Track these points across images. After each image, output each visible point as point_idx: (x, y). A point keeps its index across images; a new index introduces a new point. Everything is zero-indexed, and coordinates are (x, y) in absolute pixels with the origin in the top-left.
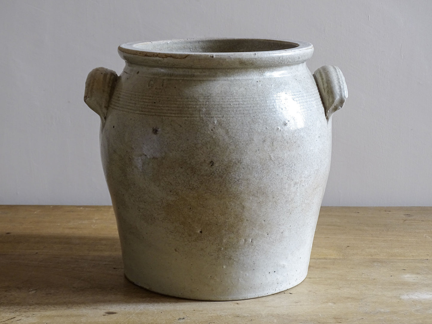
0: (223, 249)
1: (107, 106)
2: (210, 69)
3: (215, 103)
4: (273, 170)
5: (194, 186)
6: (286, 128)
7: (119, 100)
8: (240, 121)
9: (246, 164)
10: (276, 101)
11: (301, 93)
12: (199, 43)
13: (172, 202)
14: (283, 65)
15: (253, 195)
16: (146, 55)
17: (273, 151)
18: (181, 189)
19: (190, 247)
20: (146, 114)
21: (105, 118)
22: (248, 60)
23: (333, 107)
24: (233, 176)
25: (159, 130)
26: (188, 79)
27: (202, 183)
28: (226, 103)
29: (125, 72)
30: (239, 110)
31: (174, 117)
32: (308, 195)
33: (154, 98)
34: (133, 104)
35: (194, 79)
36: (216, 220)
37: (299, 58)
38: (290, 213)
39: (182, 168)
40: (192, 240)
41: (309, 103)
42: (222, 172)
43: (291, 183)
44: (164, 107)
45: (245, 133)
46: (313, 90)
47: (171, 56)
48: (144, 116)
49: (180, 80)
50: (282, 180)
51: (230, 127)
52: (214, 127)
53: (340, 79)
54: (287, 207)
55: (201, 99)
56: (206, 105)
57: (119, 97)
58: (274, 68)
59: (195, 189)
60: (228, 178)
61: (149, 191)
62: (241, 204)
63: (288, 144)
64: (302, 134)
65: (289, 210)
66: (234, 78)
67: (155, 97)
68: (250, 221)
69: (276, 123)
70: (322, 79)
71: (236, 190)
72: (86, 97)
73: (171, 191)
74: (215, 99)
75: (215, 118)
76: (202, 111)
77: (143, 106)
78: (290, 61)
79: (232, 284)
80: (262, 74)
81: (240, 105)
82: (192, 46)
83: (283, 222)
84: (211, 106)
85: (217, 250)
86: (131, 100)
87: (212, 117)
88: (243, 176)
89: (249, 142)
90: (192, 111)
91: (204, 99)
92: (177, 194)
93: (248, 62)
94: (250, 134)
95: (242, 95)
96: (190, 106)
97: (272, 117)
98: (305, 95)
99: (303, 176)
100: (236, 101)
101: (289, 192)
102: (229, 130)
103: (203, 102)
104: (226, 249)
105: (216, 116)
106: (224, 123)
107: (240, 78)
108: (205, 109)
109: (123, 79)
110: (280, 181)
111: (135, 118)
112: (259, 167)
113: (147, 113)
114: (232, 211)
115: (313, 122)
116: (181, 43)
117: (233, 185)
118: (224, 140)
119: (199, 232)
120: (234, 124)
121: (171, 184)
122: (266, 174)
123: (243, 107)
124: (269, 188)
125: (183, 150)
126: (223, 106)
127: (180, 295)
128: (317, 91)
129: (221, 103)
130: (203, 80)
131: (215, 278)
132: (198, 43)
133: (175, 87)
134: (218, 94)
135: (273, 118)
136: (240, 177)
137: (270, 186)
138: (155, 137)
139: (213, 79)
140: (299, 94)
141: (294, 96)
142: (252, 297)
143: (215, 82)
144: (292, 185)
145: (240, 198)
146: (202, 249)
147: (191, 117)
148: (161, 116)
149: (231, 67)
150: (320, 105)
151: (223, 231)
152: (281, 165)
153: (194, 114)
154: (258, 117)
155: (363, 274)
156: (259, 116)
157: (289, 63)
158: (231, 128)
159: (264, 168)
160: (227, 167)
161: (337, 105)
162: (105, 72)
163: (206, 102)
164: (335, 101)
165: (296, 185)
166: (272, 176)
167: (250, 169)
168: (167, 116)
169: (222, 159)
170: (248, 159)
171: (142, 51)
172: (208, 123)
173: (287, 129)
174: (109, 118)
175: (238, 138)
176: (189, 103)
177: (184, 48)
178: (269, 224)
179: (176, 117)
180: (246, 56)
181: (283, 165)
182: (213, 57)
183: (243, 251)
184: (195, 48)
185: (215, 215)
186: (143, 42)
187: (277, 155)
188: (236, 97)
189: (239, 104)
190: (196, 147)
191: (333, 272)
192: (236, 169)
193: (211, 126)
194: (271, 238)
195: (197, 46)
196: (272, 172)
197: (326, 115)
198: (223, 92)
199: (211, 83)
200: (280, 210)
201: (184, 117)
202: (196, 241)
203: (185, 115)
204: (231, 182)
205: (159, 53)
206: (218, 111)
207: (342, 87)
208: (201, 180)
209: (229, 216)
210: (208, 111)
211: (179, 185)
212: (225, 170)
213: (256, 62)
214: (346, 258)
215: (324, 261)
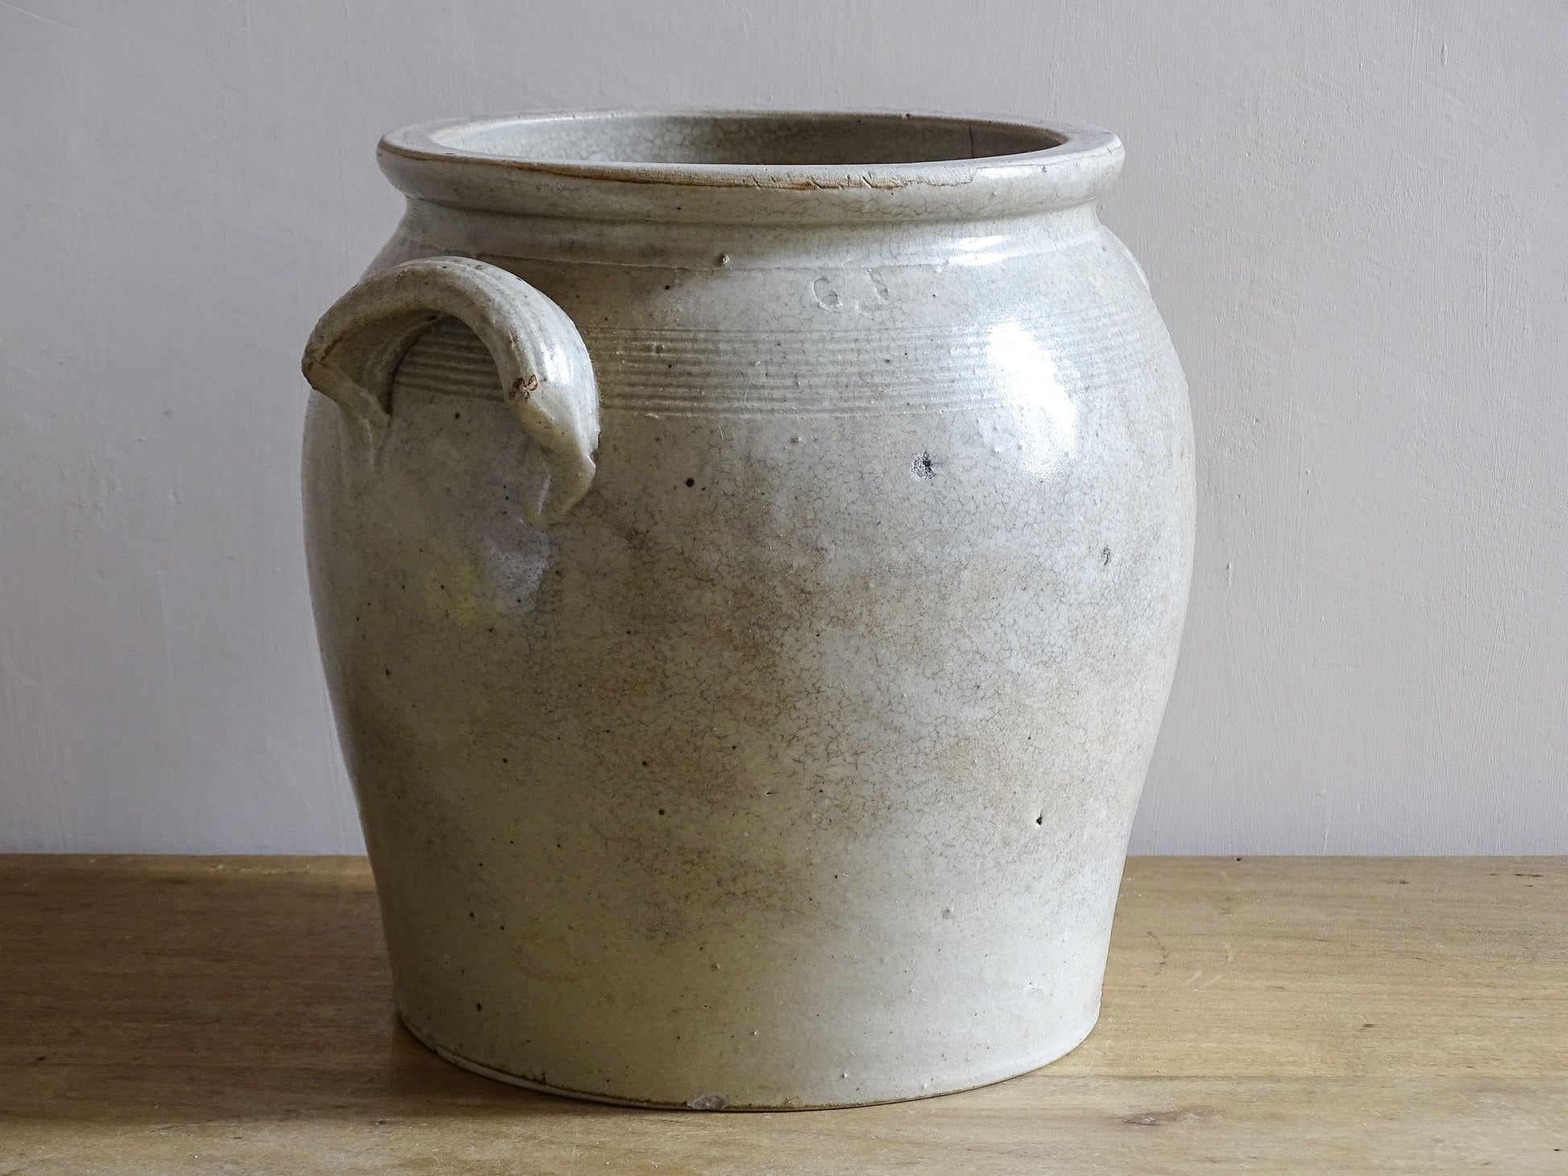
5: (1054, 648)
39: (1025, 589)
59: (1053, 659)
92: (999, 692)
121: (982, 657)
155: (1438, 1141)
191: (1308, 1136)
211: (1010, 658)
214: (1360, 1073)
215: (1268, 1086)
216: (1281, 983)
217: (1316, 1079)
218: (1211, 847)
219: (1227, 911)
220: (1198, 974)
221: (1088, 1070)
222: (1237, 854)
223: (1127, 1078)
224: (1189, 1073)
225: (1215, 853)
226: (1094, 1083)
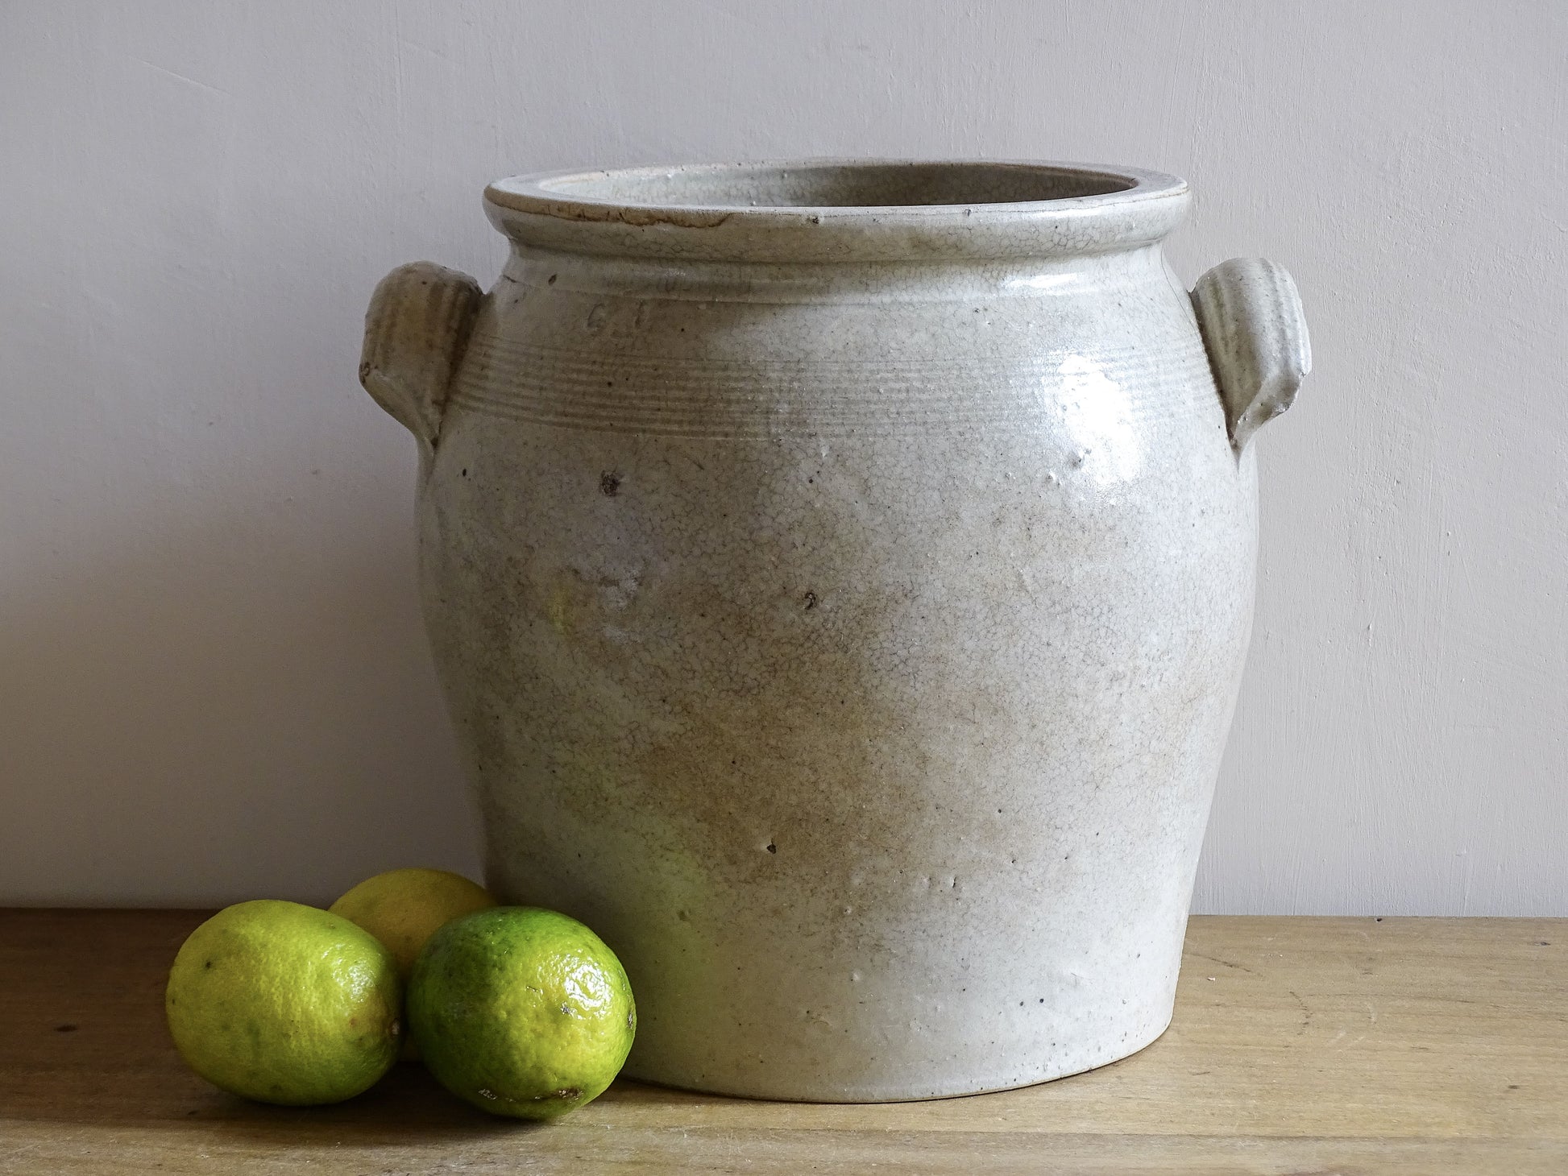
0: (853, 912)
1: (442, 397)
2: (806, 264)
3: (825, 386)
4: (1031, 627)
5: (748, 680)
6: (1076, 476)
7: (487, 377)
8: (912, 448)
9: (932, 604)
10: (1042, 379)
11: (1135, 352)
12: (783, 177)
13: (669, 738)
14: (1072, 253)
15: (960, 715)
16: (579, 216)
17: (1030, 556)
18: (700, 691)
19: (735, 903)
20: (577, 426)
21: (435, 443)
22: (942, 233)
23: (1256, 405)
24: (885, 644)
25: (622, 480)
26: (728, 300)
27: (774, 669)
28: (860, 387)
29: (508, 278)
30: (907, 409)
31: (677, 433)
32: (1164, 724)
33: (606, 368)
34: (532, 388)
35: (751, 299)
36: (826, 804)
37: (1132, 229)
38: (1094, 786)
39: (703, 615)
40: (742, 878)
41: (1164, 388)
42: (846, 632)
43: (1098, 675)
44: (643, 398)
45: (930, 492)
46: (1184, 345)
47: (668, 218)
48: (570, 431)
49: (702, 303)
50: (1062, 663)
51: (875, 471)
52: (818, 469)
53: (1285, 307)
54: (1084, 763)
55: (774, 371)
56: (790, 390)
57: (483, 368)
58: (1039, 264)
59: (749, 690)
60: (868, 653)
61: (589, 701)
62: (915, 746)
63: (1087, 533)
64: (1135, 498)
65: (1092, 773)
66: (893, 298)
67: (612, 364)
68: (948, 811)
69: (1043, 457)
70: (1220, 306)
71: (898, 694)
72: (365, 368)
73: (664, 701)
74: (823, 370)
75: (821, 439)
76: (777, 412)
77: (570, 397)
78: (1097, 237)
79: (884, 1043)
80: (995, 285)
81: (911, 394)
82: (757, 188)
83: (1072, 819)
84: (807, 398)
85: (830, 914)
86: (526, 375)
87: (810, 436)
88: (923, 647)
89: (944, 523)
90: (742, 412)
91: (784, 370)
92: (687, 709)
93: (943, 242)
94: (946, 495)
95: (920, 359)
96: (733, 396)
97: (1027, 436)
98: (1150, 360)
99: (1142, 651)
100: (897, 380)
101: (1088, 708)
102: (874, 481)
103: (781, 380)
104: (861, 911)
105: (829, 430)
106: (856, 454)
107: (915, 298)
108: (786, 406)
109: (500, 304)
110: (1054, 666)
111: (538, 438)
112: (978, 616)
113: (580, 422)
114: (883, 773)
115: (1178, 459)
116: (717, 177)
117: (886, 679)
118: (853, 516)
119: (764, 847)
120: (892, 460)
121: (664, 672)
122: (1004, 640)
123: (921, 401)
124: (1018, 692)
125: (710, 551)
126: (852, 396)
127: (697, 1081)
128: (1201, 348)
129: (845, 385)
130: (782, 305)
131: (822, 1018)
132: (778, 178)
133: (683, 330)
134: (834, 352)
135: (1031, 442)
136: (912, 650)
137: (1018, 685)
138: (607, 505)
139: (816, 300)
140: (1130, 357)
141: (1111, 365)
142: (957, 1093)
143: (826, 312)
144: (1103, 684)
145: (910, 725)
146: (776, 912)
147: (736, 434)
148: (631, 430)
149: (881, 258)
150: (1207, 399)
151: (851, 844)
152: (1058, 608)
153: (747, 424)
154: (977, 436)
156: (980, 433)
157: (1092, 246)
158: (879, 474)
159: (998, 620)
160: (865, 613)
161: (1271, 397)
162: (435, 279)
163: (791, 381)
164: (1264, 383)
165: (1116, 685)
166: (1026, 649)
167: (948, 621)
168: (654, 431)
169: (846, 584)
170: (940, 585)
171: (566, 203)
172: (799, 456)
173: (1082, 481)
174: (450, 440)
175: (904, 507)
176: (733, 384)
177: (728, 195)
178: (1018, 822)
179: (684, 433)
180: (935, 218)
181: (1068, 611)
182: (816, 221)
183: (926, 919)
184: (770, 194)
185: (823, 786)
186: (576, 173)
187: (1044, 574)
188: (899, 366)
189: (908, 391)
190: (754, 542)
192: (895, 621)
193: (806, 468)
194: (1024, 876)
195: (775, 191)
196: (1028, 633)
197: (1230, 436)
198: (852, 345)
199: (810, 315)
200: (1057, 772)
201: (714, 434)
202: (754, 881)
203: (718, 429)
204: (879, 666)
205: (627, 209)
206: (833, 415)
207: (1289, 334)
208: (772, 660)
209: (871, 792)
210: (798, 413)
211: (693, 679)
212: (858, 623)
213: (972, 242)
214: (1506, 1135)
215: (1415, 1147)
216: (1425, 1044)
217: (1462, 1141)
218: (1351, 905)
219: (1368, 972)
220: (1342, 1034)
221: (1234, 1130)
222: (1378, 914)
223: (1272, 1138)
224: (1333, 1134)
225: (1355, 913)
226: (1240, 1143)
